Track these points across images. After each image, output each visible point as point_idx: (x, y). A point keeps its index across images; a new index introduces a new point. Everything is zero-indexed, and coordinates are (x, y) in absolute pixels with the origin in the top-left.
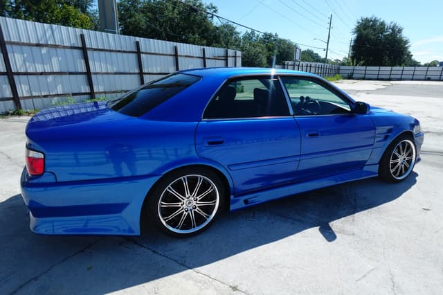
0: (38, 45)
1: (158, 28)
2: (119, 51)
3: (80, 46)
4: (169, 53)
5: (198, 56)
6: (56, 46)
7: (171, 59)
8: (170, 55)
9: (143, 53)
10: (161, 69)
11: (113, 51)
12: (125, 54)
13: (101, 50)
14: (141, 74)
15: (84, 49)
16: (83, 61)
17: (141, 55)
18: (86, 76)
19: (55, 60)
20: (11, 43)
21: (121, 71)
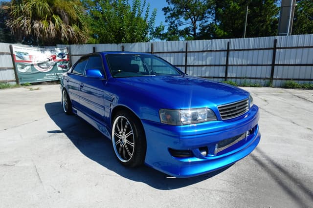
0: (202, 51)
10: (301, 61)
11: (251, 50)
12: (262, 51)
13: (241, 50)
14: (273, 65)
15: (228, 51)
16: (226, 58)
17: (277, 50)
18: (225, 67)
19: (209, 59)
20: (190, 52)
21: (254, 63)
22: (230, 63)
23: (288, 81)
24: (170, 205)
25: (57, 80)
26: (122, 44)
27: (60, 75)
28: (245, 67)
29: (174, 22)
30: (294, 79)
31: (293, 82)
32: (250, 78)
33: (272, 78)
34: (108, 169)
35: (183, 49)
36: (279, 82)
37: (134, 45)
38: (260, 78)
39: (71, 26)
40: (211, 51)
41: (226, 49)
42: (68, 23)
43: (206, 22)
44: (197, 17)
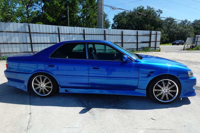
0: (69, 34)
1: (131, 23)
2: (97, 35)
3: (83, 33)
4: (119, 34)
5: (134, 35)
6: (75, 34)
7: (120, 37)
8: (120, 35)
9: (107, 35)
13: (90, 34)
16: (83, 39)
19: (74, 39)
20: (62, 34)
35: (56, 31)
43: (35, 9)
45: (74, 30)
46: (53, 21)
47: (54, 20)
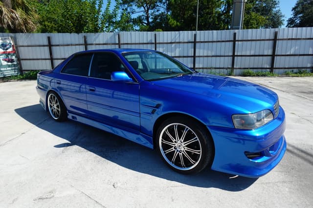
0: (171, 43)
7: (269, 43)
8: (269, 40)
10: (255, 52)
11: (214, 42)
12: (224, 43)
13: (206, 42)
14: (234, 56)
15: (195, 42)
16: (193, 50)
17: (236, 42)
18: (193, 58)
19: (178, 50)
20: (160, 43)
21: (218, 55)
22: (197, 54)
23: (246, 70)
24: (257, 205)
25: (2, 76)
26: (84, 34)
27: (5, 70)
28: (210, 58)
29: (126, 9)
30: (251, 68)
31: (250, 71)
32: (216, 68)
33: (233, 68)
34: (167, 179)
35: (151, 40)
36: (238, 71)
37: (99, 35)
38: (223, 68)
39: (15, 9)
40: (179, 43)
41: (193, 41)
42: (10, 6)
43: (158, 11)
44: (150, 6)
45: (179, 35)
46: (177, 25)
47: (178, 23)
